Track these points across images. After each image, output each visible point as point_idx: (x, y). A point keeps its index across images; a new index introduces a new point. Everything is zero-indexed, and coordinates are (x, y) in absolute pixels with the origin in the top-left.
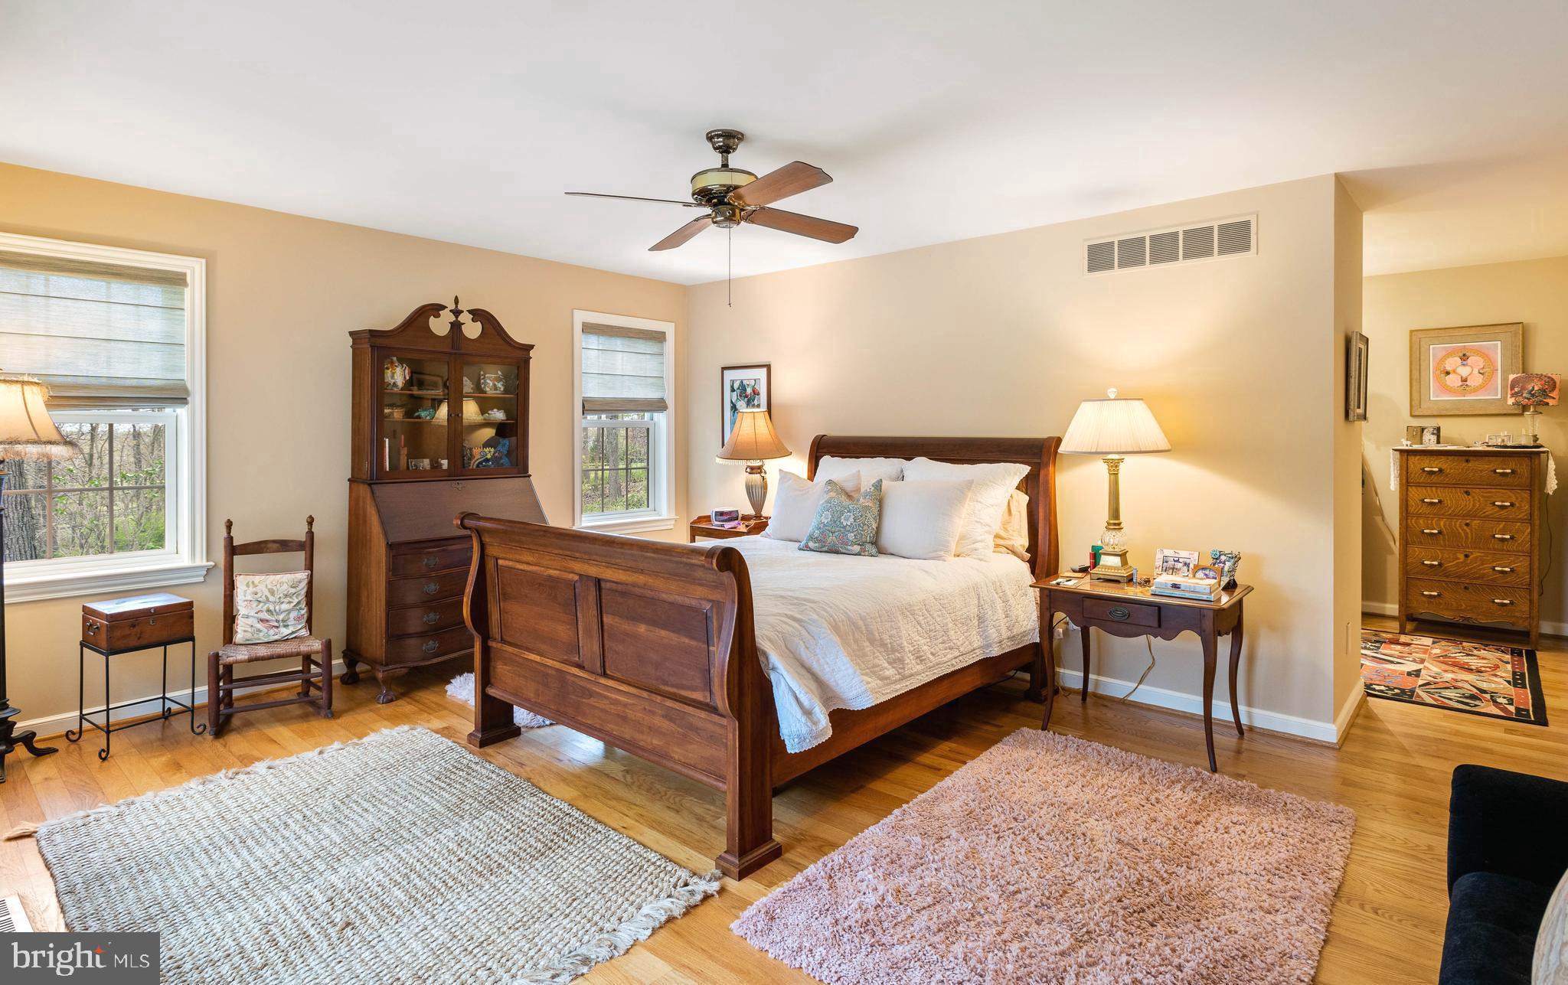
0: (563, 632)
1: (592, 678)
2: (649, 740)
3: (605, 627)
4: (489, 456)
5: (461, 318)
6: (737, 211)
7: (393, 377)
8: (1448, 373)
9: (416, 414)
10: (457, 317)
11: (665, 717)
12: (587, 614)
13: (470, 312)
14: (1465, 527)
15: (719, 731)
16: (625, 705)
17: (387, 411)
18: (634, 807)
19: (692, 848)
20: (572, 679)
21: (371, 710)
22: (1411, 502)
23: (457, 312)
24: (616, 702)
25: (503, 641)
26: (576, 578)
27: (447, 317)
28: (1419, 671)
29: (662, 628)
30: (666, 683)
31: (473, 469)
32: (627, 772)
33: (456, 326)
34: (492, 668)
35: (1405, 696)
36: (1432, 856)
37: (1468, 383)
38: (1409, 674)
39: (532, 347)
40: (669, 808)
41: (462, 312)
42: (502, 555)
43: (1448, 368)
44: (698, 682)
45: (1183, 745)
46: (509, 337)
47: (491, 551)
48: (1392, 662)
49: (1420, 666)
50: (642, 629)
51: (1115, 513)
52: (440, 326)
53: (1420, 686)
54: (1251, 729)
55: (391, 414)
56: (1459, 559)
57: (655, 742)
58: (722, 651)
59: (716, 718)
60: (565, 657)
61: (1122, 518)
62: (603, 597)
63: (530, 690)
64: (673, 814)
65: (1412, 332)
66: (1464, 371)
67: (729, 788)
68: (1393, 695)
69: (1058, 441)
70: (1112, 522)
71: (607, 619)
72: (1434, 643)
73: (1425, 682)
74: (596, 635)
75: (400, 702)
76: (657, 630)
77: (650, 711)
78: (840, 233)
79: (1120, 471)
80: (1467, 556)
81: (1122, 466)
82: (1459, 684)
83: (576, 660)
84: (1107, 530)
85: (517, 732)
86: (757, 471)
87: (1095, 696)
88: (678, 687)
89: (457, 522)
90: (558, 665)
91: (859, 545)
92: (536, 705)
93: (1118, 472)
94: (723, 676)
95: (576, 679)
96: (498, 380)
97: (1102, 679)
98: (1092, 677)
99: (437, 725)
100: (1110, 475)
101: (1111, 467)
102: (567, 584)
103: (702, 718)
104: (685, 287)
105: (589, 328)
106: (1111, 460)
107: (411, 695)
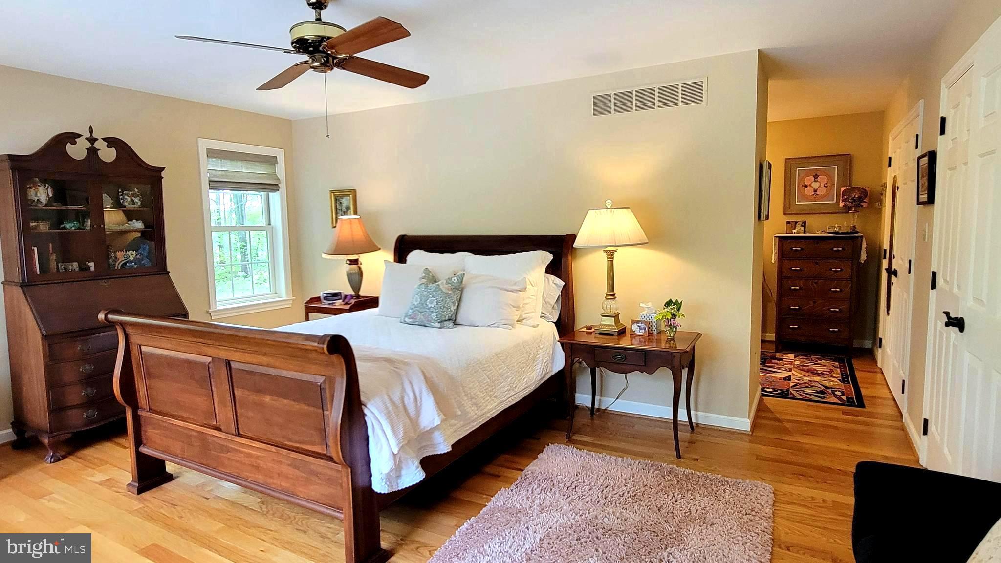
0: (201, 402)
1: (229, 437)
2: (278, 483)
3: (237, 398)
4: (131, 258)
5: (96, 145)
6: (331, 58)
7: (36, 195)
8: (806, 186)
9: (62, 226)
10: (92, 144)
12: (220, 388)
13: (104, 139)
14: (814, 284)
15: (334, 474)
16: (258, 457)
17: (33, 224)
18: (270, 532)
20: (212, 438)
21: (39, 469)
22: (784, 270)
23: (92, 140)
24: (249, 455)
25: (151, 410)
26: (209, 360)
27: (83, 144)
28: (789, 377)
29: (285, 399)
30: (290, 440)
31: (118, 269)
32: (263, 503)
33: (92, 152)
34: (143, 433)
35: (784, 394)
36: (815, 504)
37: (818, 193)
38: (785, 379)
39: (163, 169)
40: (296, 529)
41: (97, 139)
42: (144, 343)
43: (806, 184)
44: (317, 438)
45: (660, 441)
46: (142, 161)
47: (136, 339)
48: (774, 372)
49: (790, 373)
50: (267, 399)
51: (611, 288)
52: (77, 151)
53: (792, 387)
54: (697, 425)
55: (36, 227)
56: (810, 304)
57: (283, 484)
58: (335, 414)
59: (332, 465)
60: (205, 421)
62: (233, 375)
63: (177, 447)
64: (301, 533)
65: (786, 159)
66: (815, 185)
67: (345, 515)
68: (777, 394)
69: (573, 237)
70: (609, 294)
71: (238, 391)
72: (795, 357)
73: (794, 384)
74: (229, 404)
75: (67, 460)
76: (280, 399)
77: (277, 461)
78: (414, 80)
80: (815, 303)
81: (616, 255)
82: (813, 384)
83: (215, 423)
84: (607, 299)
85: (169, 478)
86: (355, 262)
87: (599, 410)
88: (300, 443)
89: (101, 316)
90: (199, 428)
91: (439, 322)
92: (184, 460)
93: (613, 258)
94: (336, 435)
95: (215, 439)
96: (136, 196)
97: (604, 399)
98: (597, 398)
99: (100, 477)
100: (608, 261)
101: (609, 255)
102: (202, 364)
103: (321, 466)
104: (291, 120)
105: (212, 154)
106: (609, 250)
107: (76, 454)
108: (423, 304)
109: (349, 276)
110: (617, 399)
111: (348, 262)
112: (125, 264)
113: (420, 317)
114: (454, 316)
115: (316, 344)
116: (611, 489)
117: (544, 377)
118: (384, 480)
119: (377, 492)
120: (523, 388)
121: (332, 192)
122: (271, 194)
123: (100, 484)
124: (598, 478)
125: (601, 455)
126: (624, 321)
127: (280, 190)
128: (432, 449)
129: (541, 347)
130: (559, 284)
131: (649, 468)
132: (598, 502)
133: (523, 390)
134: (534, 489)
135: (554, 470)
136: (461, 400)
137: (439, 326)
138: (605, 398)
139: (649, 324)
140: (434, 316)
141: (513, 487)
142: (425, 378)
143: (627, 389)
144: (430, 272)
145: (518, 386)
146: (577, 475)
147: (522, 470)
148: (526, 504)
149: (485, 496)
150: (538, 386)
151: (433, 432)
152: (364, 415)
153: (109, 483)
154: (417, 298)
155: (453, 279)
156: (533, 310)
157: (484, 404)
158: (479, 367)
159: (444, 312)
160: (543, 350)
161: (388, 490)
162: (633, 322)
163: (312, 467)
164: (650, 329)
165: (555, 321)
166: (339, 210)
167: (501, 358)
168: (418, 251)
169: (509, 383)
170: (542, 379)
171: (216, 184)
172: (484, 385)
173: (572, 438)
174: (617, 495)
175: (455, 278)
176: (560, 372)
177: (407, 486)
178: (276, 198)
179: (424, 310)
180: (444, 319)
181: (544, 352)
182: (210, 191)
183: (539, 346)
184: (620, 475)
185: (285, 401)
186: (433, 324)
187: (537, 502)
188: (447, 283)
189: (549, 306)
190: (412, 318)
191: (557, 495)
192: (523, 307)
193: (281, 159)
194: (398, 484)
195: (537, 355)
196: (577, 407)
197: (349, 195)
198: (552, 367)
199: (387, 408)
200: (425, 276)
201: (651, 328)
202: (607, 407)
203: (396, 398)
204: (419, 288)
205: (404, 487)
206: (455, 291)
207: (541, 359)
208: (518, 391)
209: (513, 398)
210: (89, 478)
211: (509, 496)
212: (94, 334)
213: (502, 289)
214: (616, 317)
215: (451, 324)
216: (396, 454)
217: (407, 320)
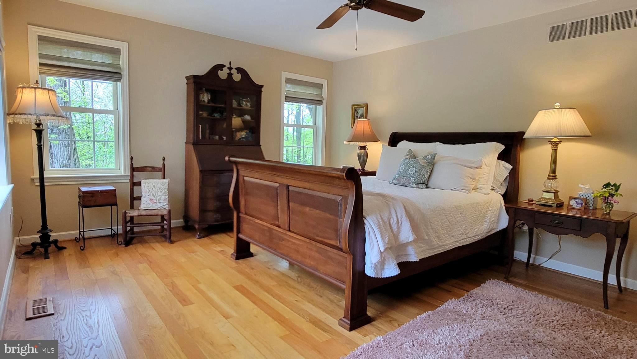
0: (271, 210)
1: (284, 232)
2: (309, 262)
3: (291, 209)
4: (243, 136)
5: (232, 71)
7: (203, 98)
9: (213, 115)
10: (230, 71)
11: (316, 251)
12: (282, 201)
13: (236, 69)
15: (343, 260)
16: (299, 245)
17: (200, 112)
18: (301, 292)
19: (327, 313)
20: (275, 232)
21: (193, 241)
23: (230, 69)
24: (294, 244)
25: (246, 214)
26: (278, 185)
27: (226, 71)
30: (318, 236)
31: (237, 141)
32: (299, 277)
33: (230, 75)
34: (241, 226)
39: (263, 86)
40: (317, 294)
41: (232, 68)
42: (246, 175)
44: (334, 235)
46: (253, 81)
47: (242, 173)
50: (307, 209)
51: (554, 170)
52: (223, 74)
54: (626, 289)
55: (202, 114)
57: (312, 263)
58: (346, 221)
59: (342, 253)
60: (272, 222)
61: (557, 174)
62: (290, 194)
63: (257, 235)
64: (319, 297)
67: (346, 287)
69: (523, 133)
70: (551, 175)
71: (291, 204)
74: (286, 212)
75: (205, 239)
77: (309, 248)
78: (415, 15)
79: (558, 148)
81: (559, 146)
83: (277, 223)
84: (548, 179)
85: (251, 255)
86: (363, 148)
87: (532, 265)
88: (324, 238)
89: (227, 158)
90: (269, 225)
91: (416, 184)
92: (260, 243)
93: (557, 148)
94: (346, 233)
95: (277, 232)
96: (248, 102)
97: (537, 257)
98: (532, 256)
99: (219, 249)
100: (552, 150)
101: (554, 145)
102: (273, 188)
103: (335, 253)
104: (332, 63)
105: (289, 81)
106: (554, 142)
107: (210, 236)
108: (406, 171)
109: (359, 156)
110: (550, 258)
111: (359, 148)
112: (240, 139)
113: (403, 180)
114: (426, 182)
115: (339, 173)
116: (542, 316)
117: (490, 231)
118: (373, 268)
119: (368, 276)
120: (474, 235)
121: (353, 105)
122: (318, 106)
123: (219, 252)
124: (531, 307)
125: (534, 293)
126: (563, 197)
127: (323, 104)
128: (406, 258)
129: (490, 209)
130: (508, 167)
131: (578, 309)
132: (530, 322)
133: (474, 236)
134: (477, 304)
135: (494, 296)
136: (428, 231)
137: (416, 187)
138: (539, 257)
139: (586, 201)
140: (413, 179)
141: (461, 299)
142: (405, 210)
143: (559, 253)
144: (412, 152)
145: (470, 233)
146: (512, 302)
147: (468, 291)
148: (471, 312)
149: (440, 301)
150: (485, 236)
151: (407, 246)
152: (364, 224)
153: (222, 252)
154: (402, 167)
155: (428, 156)
156: (485, 183)
157: (444, 239)
158: (443, 212)
159: (419, 178)
160: (491, 212)
161: (375, 275)
162: (571, 198)
163: (329, 254)
164: (586, 206)
165: (502, 194)
166: (355, 117)
167: (460, 210)
168: (404, 142)
169: (463, 229)
170: (488, 232)
171: (289, 99)
172: (445, 226)
173: (509, 279)
174: (548, 321)
175: (430, 156)
176: (504, 230)
177: (388, 276)
178: (320, 109)
179: (406, 175)
180: (419, 182)
181: (492, 213)
182: (285, 103)
183: (488, 208)
184: (550, 309)
185: (318, 211)
186: (411, 185)
187: (480, 312)
188: (424, 159)
189: (499, 182)
190: (398, 180)
191: (496, 310)
192: (478, 180)
193: (325, 86)
194: (381, 274)
195: (486, 215)
196: (514, 260)
197: (363, 107)
198: (497, 225)
199: (379, 222)
200: (408, 154)
201: (588, 205)
202: (540, 264)
203: (385, 219)
204: (404, 161)
205: (385, 277)
206: (429, 165)
207: (489, 218)
208: (469, 237)
209: (465, 240)
210: (214, 248)
211: (457, 304)
212: (223, 173)
213: (462, 165)
214: (556, 193)
215: (424, 186)
216: (382, 252)
217: (394, 181)
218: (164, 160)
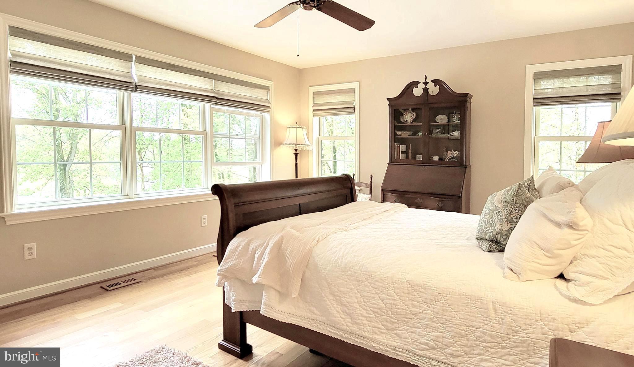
105: (540, 75)
127: (622, 98)
171: (539, 101)
193: (627, 67)
218: (371, 178)
